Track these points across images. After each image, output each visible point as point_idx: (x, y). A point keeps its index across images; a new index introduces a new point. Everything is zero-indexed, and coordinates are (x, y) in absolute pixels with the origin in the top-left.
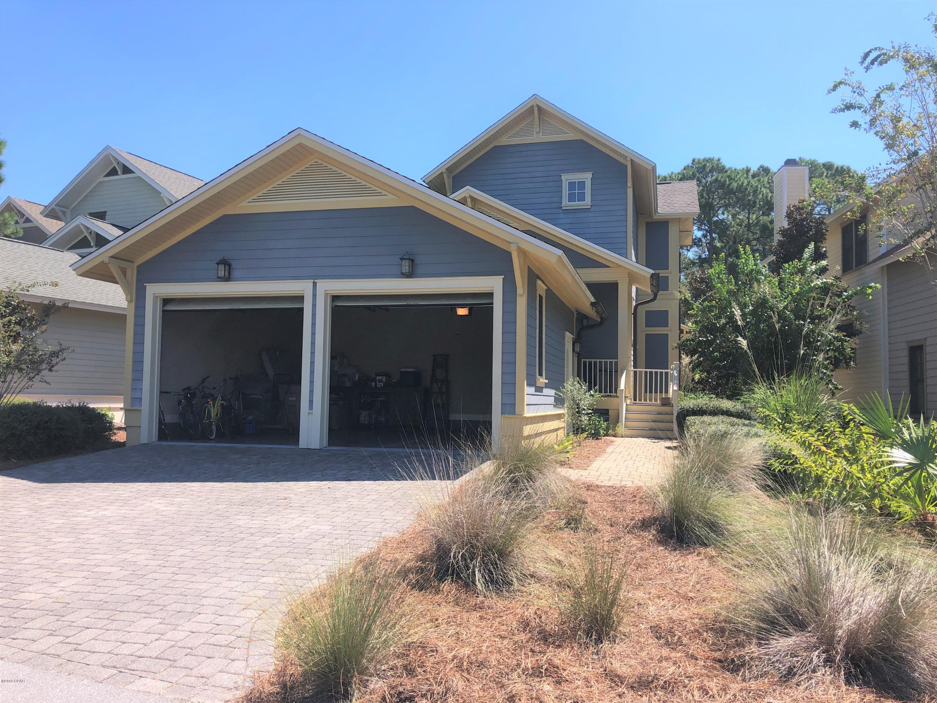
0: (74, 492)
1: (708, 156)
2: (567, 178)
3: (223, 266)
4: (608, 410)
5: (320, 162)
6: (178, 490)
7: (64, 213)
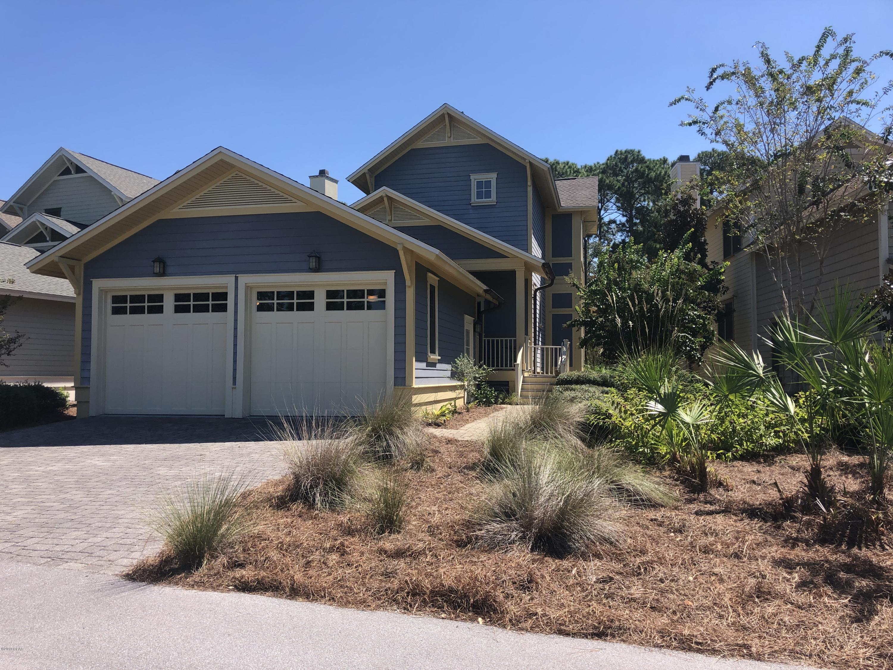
0: (28, 454)
1: (630, 148)
2: (475, 178)
3: (158, 263)
4: (508, 382)
5: (240, 174)
6: (115, 450)
7: (21, 209)
